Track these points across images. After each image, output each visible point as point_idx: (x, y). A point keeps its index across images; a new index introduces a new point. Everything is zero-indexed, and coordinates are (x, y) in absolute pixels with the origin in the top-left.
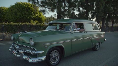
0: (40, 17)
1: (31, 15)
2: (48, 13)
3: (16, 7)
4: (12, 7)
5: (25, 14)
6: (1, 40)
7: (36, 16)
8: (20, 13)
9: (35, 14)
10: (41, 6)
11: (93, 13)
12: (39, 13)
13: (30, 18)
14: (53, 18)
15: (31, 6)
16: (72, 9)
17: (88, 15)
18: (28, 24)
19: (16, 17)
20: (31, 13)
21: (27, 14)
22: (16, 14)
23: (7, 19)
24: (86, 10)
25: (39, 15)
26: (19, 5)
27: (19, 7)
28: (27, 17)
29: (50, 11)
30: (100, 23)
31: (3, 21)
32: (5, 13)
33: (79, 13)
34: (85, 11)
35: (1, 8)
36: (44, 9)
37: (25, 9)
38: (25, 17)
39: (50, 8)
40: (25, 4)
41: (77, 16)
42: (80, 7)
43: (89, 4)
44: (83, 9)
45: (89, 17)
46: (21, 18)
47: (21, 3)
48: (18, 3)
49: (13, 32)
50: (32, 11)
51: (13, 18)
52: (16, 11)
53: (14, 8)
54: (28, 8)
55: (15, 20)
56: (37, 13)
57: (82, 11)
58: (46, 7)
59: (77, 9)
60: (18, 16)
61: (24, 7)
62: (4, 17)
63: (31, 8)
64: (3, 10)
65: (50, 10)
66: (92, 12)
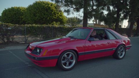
0: (61, 17)
1: (51, 15)
2: (73, 13)
3: (35, 6)
4: (30, 7)
5: (45, 14)
6: (24, 44)
7: (57, 16)
8: (39, 13)
9: (55, 14)
10: (65, 6)
11: (126, 12)
12: (60, 13)
13: (50, 19)
14: (79, 19)
15: (51, 5)
16: (101, 8)
17: (120, 15)
18: (51, 25)
19: (35, 18)
20: (51, 13)
21: (47, 15)
22: (35, 15)
23: (25, 21)
24: (117, 8)
25: (60, 16)
26: (38, 4)
27: (38, 7)
28: (47, 18)
29: (75, 11)
30: (135, 25)
31: (20, 22)
32: (23, 13)
33: (109, 13)
34: (117, 10)
35: (19, 8)
36: (68, 8)
37: (44, 9)
38: (44, 18)
39: (75, 7)
40: (44, 4)
41: (106, 16)
42: (110, 6)
43: (122, 1)
44: (114, 8)
45: (121, 17)
46: (40, 19)
47: (40, 2)
48: (37, 2)
49: (35, 35)
50: (52, 11)
51: (31, 20)
52: (35, 11)
53: (33, 8)
54: (48, 8)
55: (33, 21)
56: (58, 13)
57: (113, 10)
58: (71, 6)
59: (106, 7)
60: (37, 17)
61: (44, 6)
62: (22, 18)
63: (51, 7)
64: (20, 10)
65: (75, 9)
66: (124, 12)
